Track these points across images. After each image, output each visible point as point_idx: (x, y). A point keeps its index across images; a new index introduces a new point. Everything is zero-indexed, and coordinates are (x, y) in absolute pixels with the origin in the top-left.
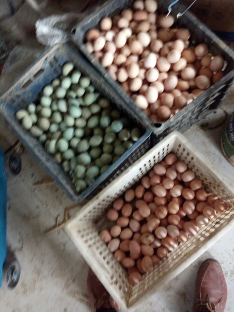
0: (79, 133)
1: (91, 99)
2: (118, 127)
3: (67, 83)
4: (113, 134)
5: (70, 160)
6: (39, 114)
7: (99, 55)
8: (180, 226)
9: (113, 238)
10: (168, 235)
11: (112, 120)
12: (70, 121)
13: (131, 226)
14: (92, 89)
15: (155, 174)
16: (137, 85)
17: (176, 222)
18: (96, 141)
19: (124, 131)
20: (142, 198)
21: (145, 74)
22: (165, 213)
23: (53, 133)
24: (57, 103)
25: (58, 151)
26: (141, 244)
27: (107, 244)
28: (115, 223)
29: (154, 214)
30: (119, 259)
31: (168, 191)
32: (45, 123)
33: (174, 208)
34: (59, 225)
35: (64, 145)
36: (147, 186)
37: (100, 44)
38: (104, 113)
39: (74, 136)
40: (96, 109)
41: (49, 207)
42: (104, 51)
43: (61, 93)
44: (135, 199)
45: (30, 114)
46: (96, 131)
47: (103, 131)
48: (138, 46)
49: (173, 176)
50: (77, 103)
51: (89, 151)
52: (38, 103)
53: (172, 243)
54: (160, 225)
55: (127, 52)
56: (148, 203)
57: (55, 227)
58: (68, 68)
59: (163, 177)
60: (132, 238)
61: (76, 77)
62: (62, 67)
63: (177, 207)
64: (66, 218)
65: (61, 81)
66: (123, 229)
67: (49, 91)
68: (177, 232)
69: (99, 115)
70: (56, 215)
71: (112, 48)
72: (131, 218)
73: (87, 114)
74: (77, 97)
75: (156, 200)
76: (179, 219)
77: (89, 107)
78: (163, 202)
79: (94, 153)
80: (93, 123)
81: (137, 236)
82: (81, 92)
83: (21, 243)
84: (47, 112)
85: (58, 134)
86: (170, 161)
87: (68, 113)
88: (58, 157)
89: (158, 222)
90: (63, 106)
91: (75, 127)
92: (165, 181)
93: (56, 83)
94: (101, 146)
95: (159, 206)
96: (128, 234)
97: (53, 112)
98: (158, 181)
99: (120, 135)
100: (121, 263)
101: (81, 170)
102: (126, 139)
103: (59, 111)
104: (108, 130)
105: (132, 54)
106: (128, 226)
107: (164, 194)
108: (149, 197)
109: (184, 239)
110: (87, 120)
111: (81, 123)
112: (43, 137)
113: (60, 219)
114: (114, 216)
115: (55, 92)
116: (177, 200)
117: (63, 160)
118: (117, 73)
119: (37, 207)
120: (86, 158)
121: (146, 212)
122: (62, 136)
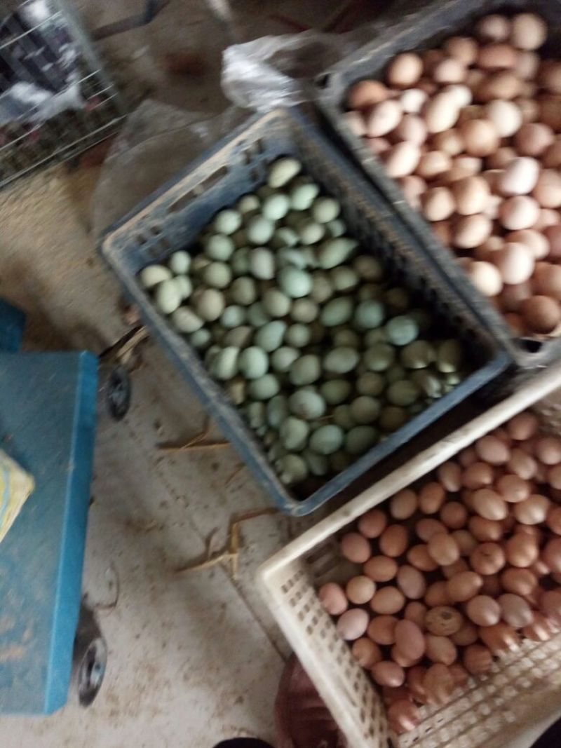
0: (300, 335)
1: (337, 253)
2: (405, 332)
3: (277, 208)
4: (389, 349)
5: (266, 402)
6: (197, 278)
7: (381, 146)
8: (532, 600)
9: (352, 606)
10: (503, 621)
11: (390, 314)
12: (281, 305)
13: (403, 582)
14: (338, 229)
15: (480, 460)
16: (476, 234)
17: (525, 589)
18: (341, 361)
19: (421, 344)
20: (436, 516)
21: (501, 208)
22: (500, 561)
23: (229, 330)
24: (248, 258)
25: (240, 375)
26: (426, 632)
27: (335, 619)
28: (360, 570)
29: (466, 562)
30: (364, 661)
31: (511, 506)
32: (213, 303)
33: (524, 554)
34: (215, 555)
35: (257, 362)
36: (452, 487)
37: (386, 120)
38: (366, 293)
39: (285, 343)
40: (346, 281)
41: (192, 507)
42: (394, 138)
43: (261, 232)
44: (419, 515)
45: (175, 275)
46: (343, 337)
47: (361, 339)
48: (485, 136)
49: (527, 470)
50: (300, 259)
51: (319, 384)
52: (196, 249)
53: (509, 641)
54: (482, 592)
55: (452, 145)
56: (451, 530)
57: (202, 559)
58: (287, 171)
59: (502, 471)
60: (400, 615)
61: (305, 196)
62: (270, 165)
63: (532, 552)
64: (235, 540)
65: (262, 201)
66: (380, 586)
67: (230, 222)
68: (528, 615)
69: (353, 296)
70: (206, 532)
71: (416, 133)
72: (402, 561)
73: (324, 292)
74: (299, 246)
75: (475, 523)
76: (533, 580)
77: (328, 273)
78: (494, 534)
79: (335, 390)
80: (337, 314)
81: (416, 610)
82: (313, 234)
83: (114, 589)
84: (220, 275)
85: (243, 334)
86: (522, 433)
87: (276, 283)
88: (238, 390)
89: (478, 582)
90: (264, 265)
91: (289, 320)
92: (505, 482)
93: (250, 204)
94: (351, 377)
95: (481, 541)
96: (391, 601)
97: (235, 276)
98: (487, 479)
99: (407, 353)
100: (368, 672)
101: (297, 430)
102: (420, 365)
103: (250, 275)
104: (374, 337)
105: (465, 153)
106: (393, 583)
107: (499, 513)
108: (455, 514)
109: (543, 634)
110: (322, 306)
111: (306, 311)
112: (203, 337)
113: (218, 541)
114: (359, 552)
115: (245, 226)
116: (530, 532)
117: (250, 398)
118: (425, 199)
119: (163, 504)
120: (313, 403)
121: (447, 552)
122: (251, 342)
